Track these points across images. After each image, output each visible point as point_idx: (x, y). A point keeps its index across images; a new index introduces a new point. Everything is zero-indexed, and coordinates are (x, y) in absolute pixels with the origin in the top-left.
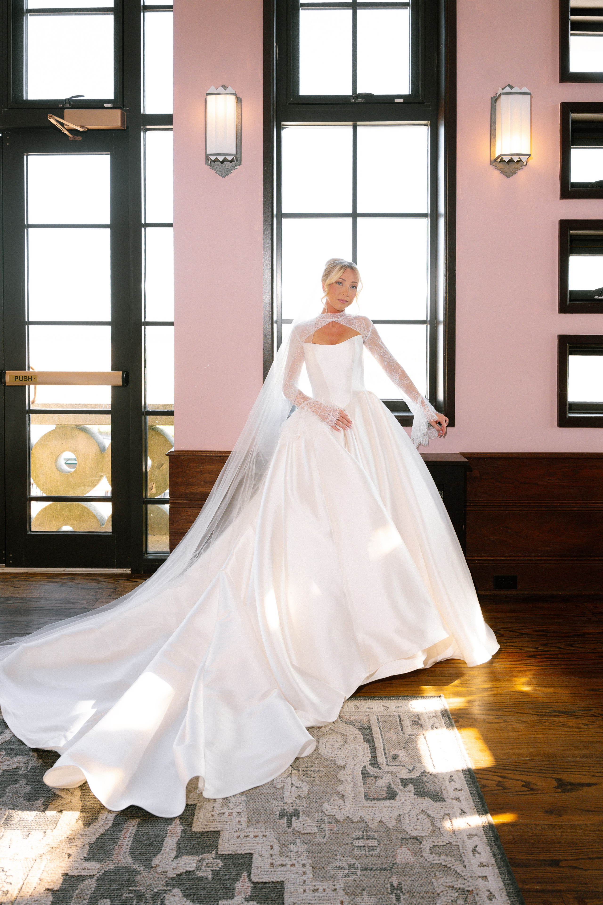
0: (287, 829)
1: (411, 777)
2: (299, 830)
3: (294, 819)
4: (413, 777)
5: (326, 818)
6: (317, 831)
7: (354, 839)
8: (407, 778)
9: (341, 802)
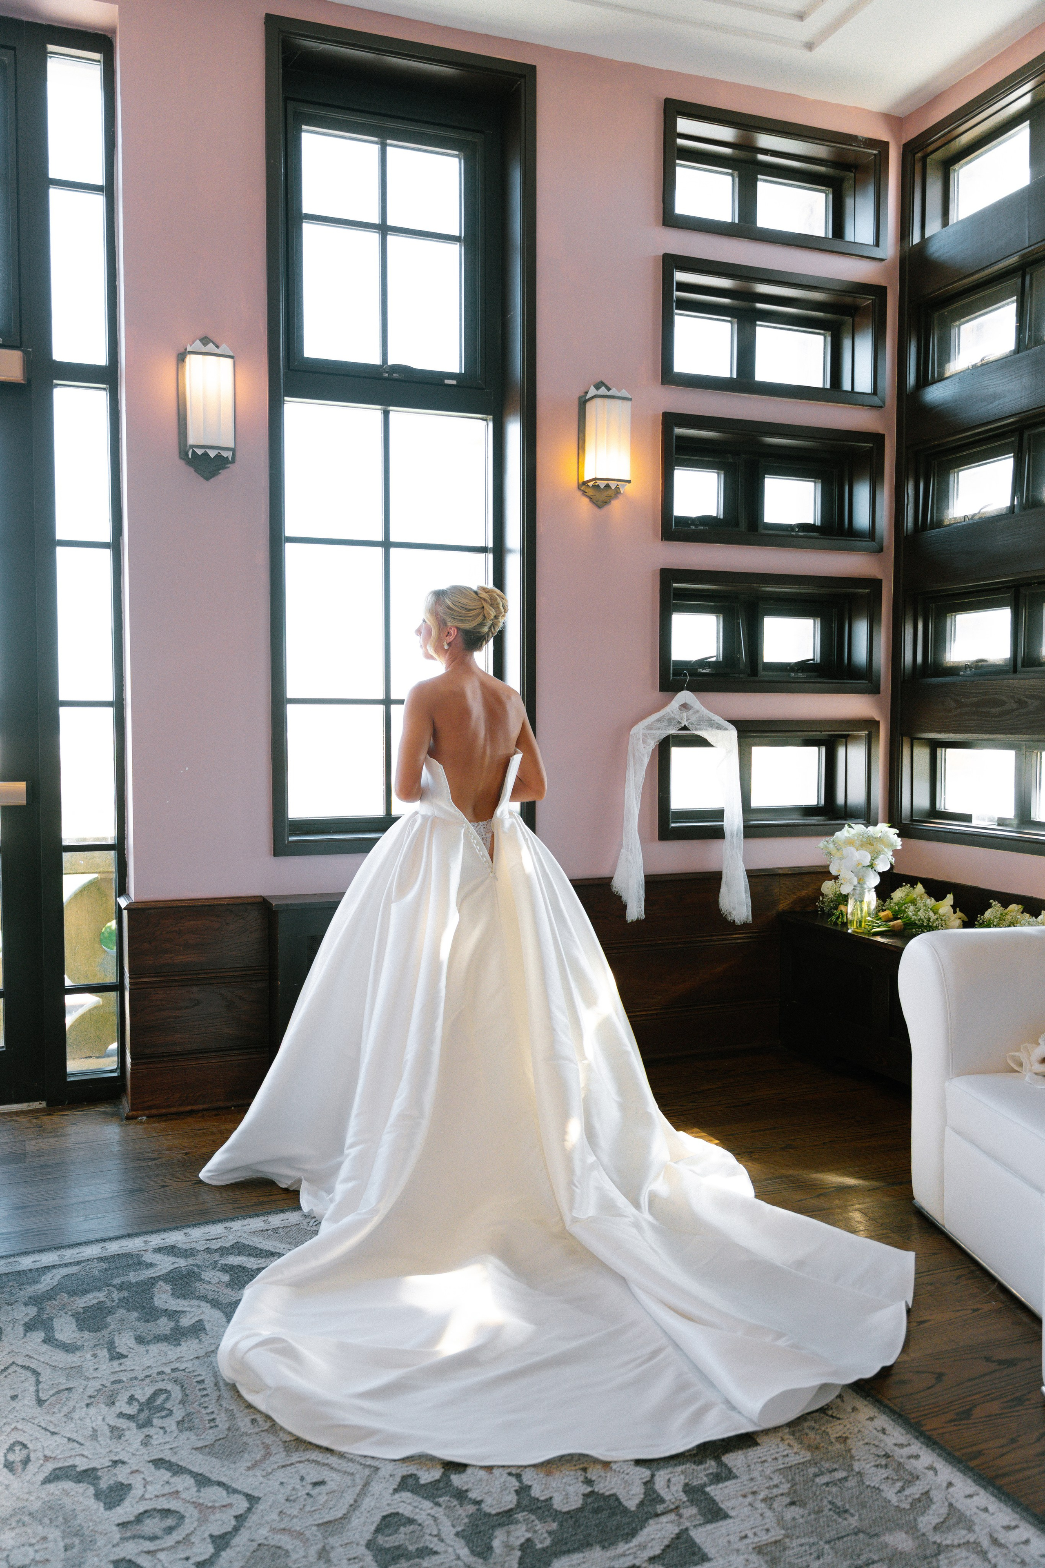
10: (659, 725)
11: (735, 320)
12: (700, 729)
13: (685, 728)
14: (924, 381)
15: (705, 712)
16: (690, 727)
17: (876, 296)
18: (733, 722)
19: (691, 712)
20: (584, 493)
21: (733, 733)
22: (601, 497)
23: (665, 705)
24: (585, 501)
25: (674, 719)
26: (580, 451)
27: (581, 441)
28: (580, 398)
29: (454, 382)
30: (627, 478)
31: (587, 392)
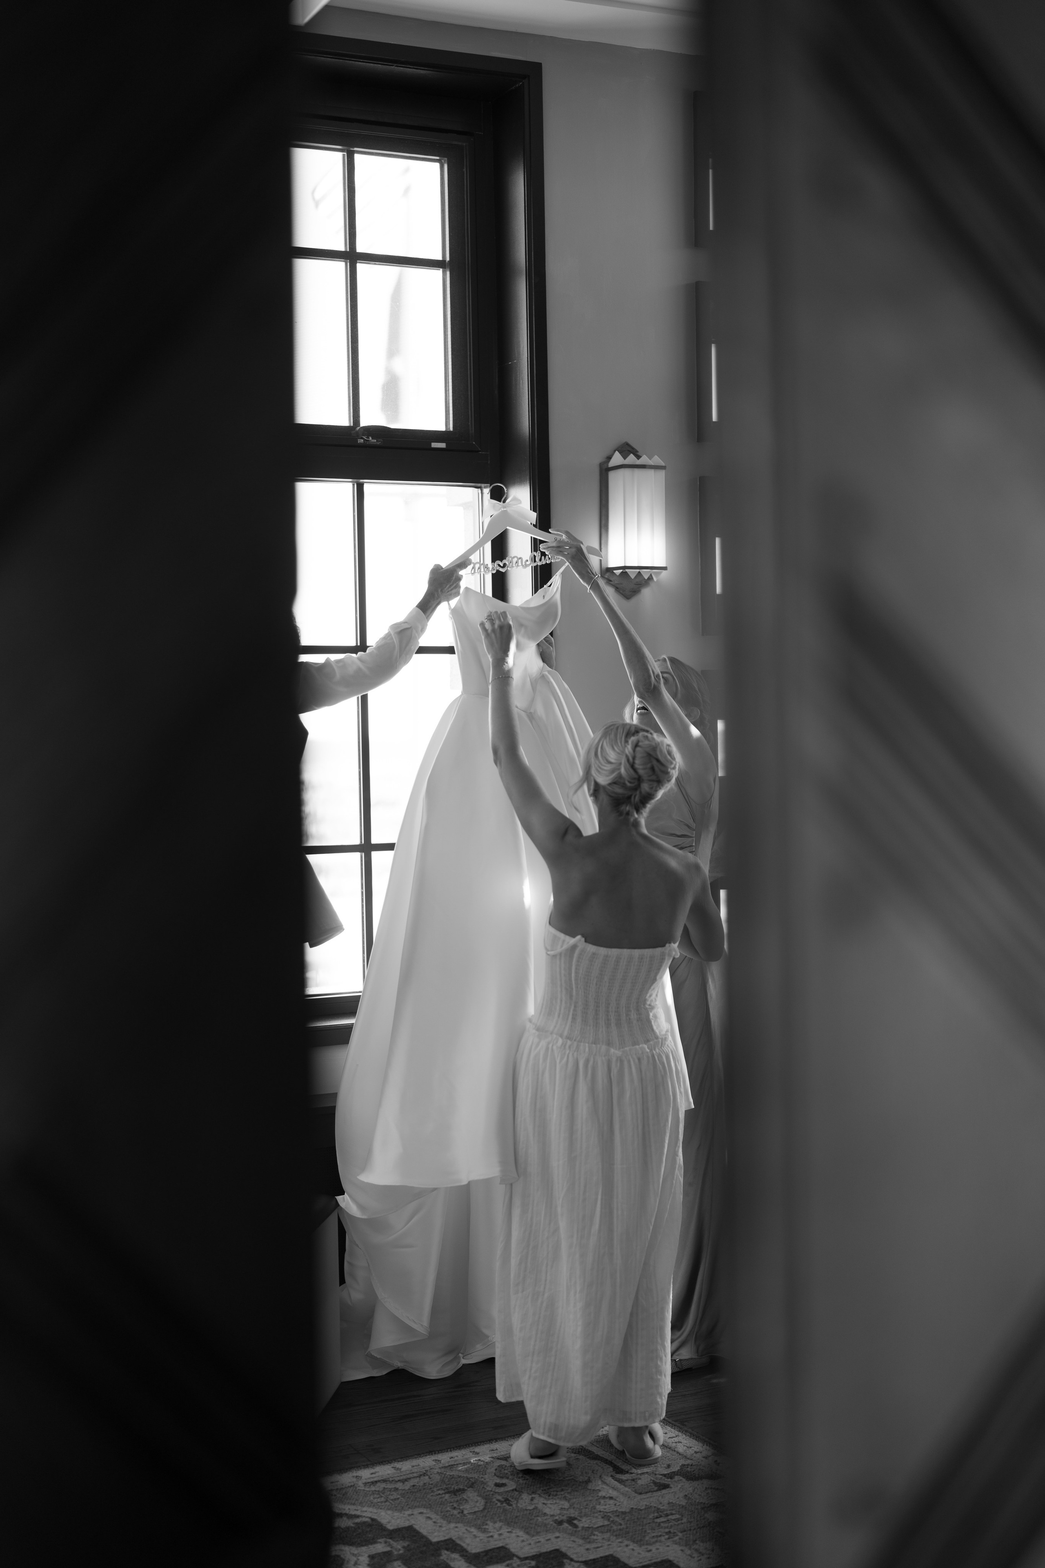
0: (575, 1529)
1: (671, 1471)
2: (590, 1526)
3: (575, 1522)
4: (674, 1470)
5: (609, 1514)
6: (609, 1523)
7: (654, 1519)
8: (668, 1472)
9: (612, 1502)
22: (629, 587)
26: (603, 530)
27: (603, 518)
28: (601, 465)
29: (443, 445)
30: (663, 565)
31: (609, 458)
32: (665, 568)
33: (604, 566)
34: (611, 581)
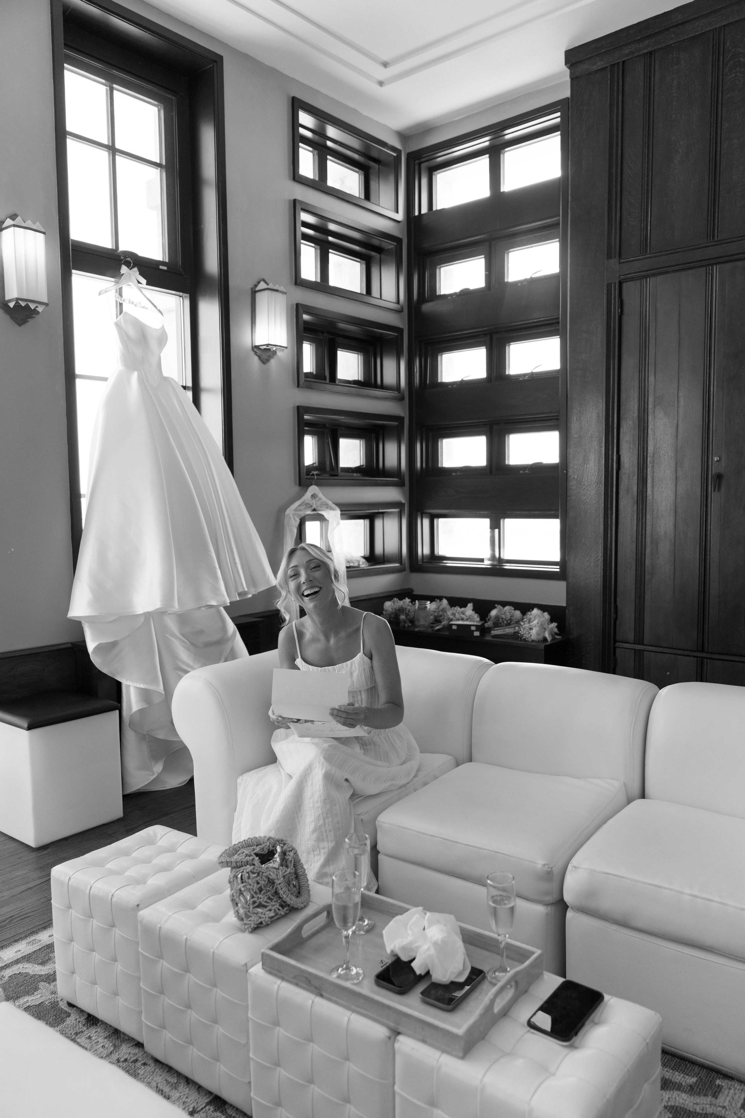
10: (302, 508)
11: (318, 247)
12: (322, 510)
13: (314, 510)
14: (422, 299)
15: (324, 499)
16: (317, 508)
17: (397, 244)
18: (339, 505)
19: (317, 499)
20: (256, 353)
21: (338, 512)
22: (265, 356)
23: (303, 495)
24: (256, 358)
25: (308, 504)
26: (253, 325)
27: (253, 318)
28: (252, 289)
29: (165, 268)
30: (285, 345)
31: (256, 286)
32: (286, 348)
33: (254, 345)
34: (257, 353)
